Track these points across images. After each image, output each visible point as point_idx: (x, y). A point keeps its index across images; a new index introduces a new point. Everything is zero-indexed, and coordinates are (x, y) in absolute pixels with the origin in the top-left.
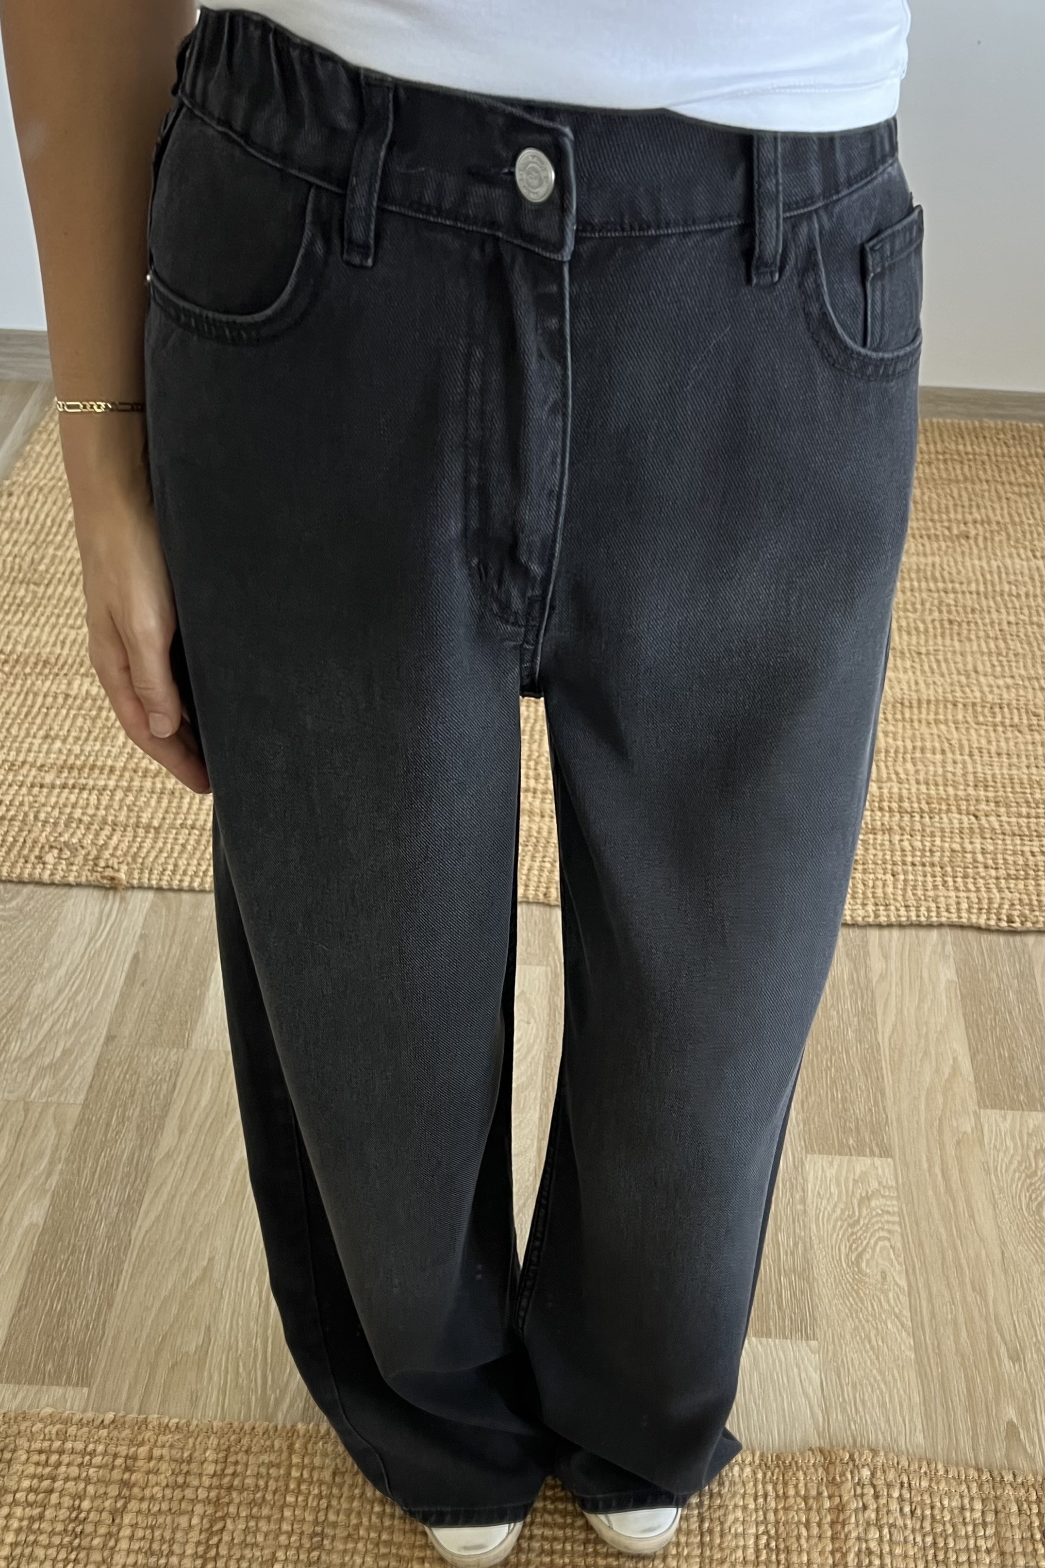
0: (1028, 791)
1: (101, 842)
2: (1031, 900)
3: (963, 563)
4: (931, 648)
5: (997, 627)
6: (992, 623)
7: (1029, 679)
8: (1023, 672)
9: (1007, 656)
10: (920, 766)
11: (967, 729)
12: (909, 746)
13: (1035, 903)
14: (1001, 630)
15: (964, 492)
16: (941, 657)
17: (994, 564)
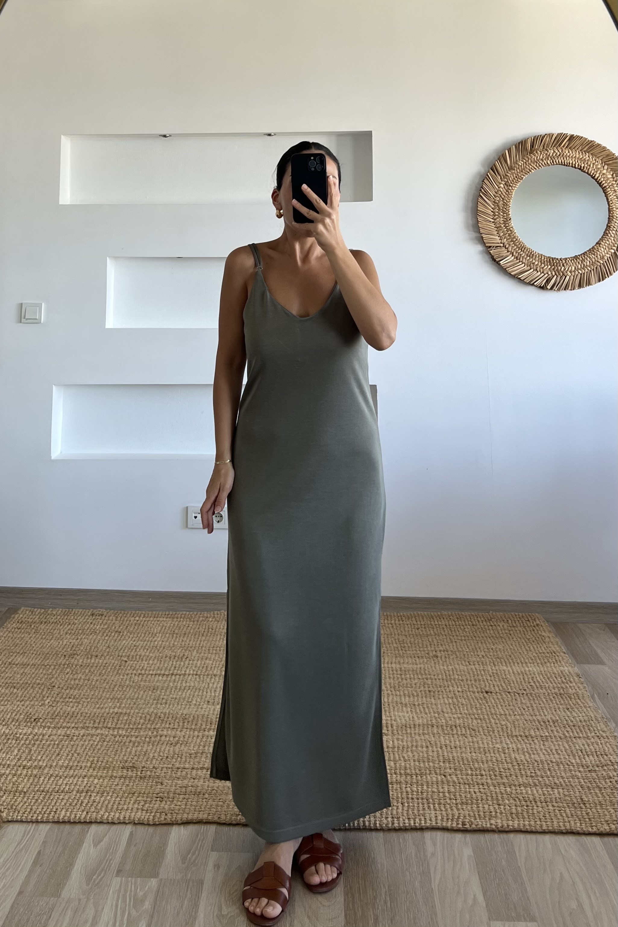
0: (472, 764)
2: (474, 815)
3: (435, 667)
4: (420, 702)
5: (452, 692)
6: (450, 691)
7: (469, 714)
8: (466, 711)
9: (458, 705)
10: (415, 753)
11: (439, 737)
12: (410, 744)
13: (477, 816)
14: (454, 694)
15: (434, 639)
16: (425, 706)
17: (450, 667)
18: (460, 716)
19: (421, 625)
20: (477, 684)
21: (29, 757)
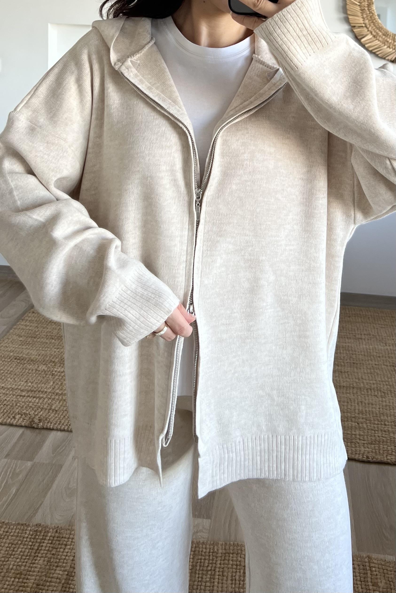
0: (379, 416)
1: (36, 413)
3: (359, 346)
7: (382, 381)
9: (374, 374)
11: (358, 396)
14: (372, 366)
15: (361, 326)
16: (349, 373)
17: (371, 347)
18: (375, 382)
19: (352, 314)
20: (390, 360)
21: (60, 388)
